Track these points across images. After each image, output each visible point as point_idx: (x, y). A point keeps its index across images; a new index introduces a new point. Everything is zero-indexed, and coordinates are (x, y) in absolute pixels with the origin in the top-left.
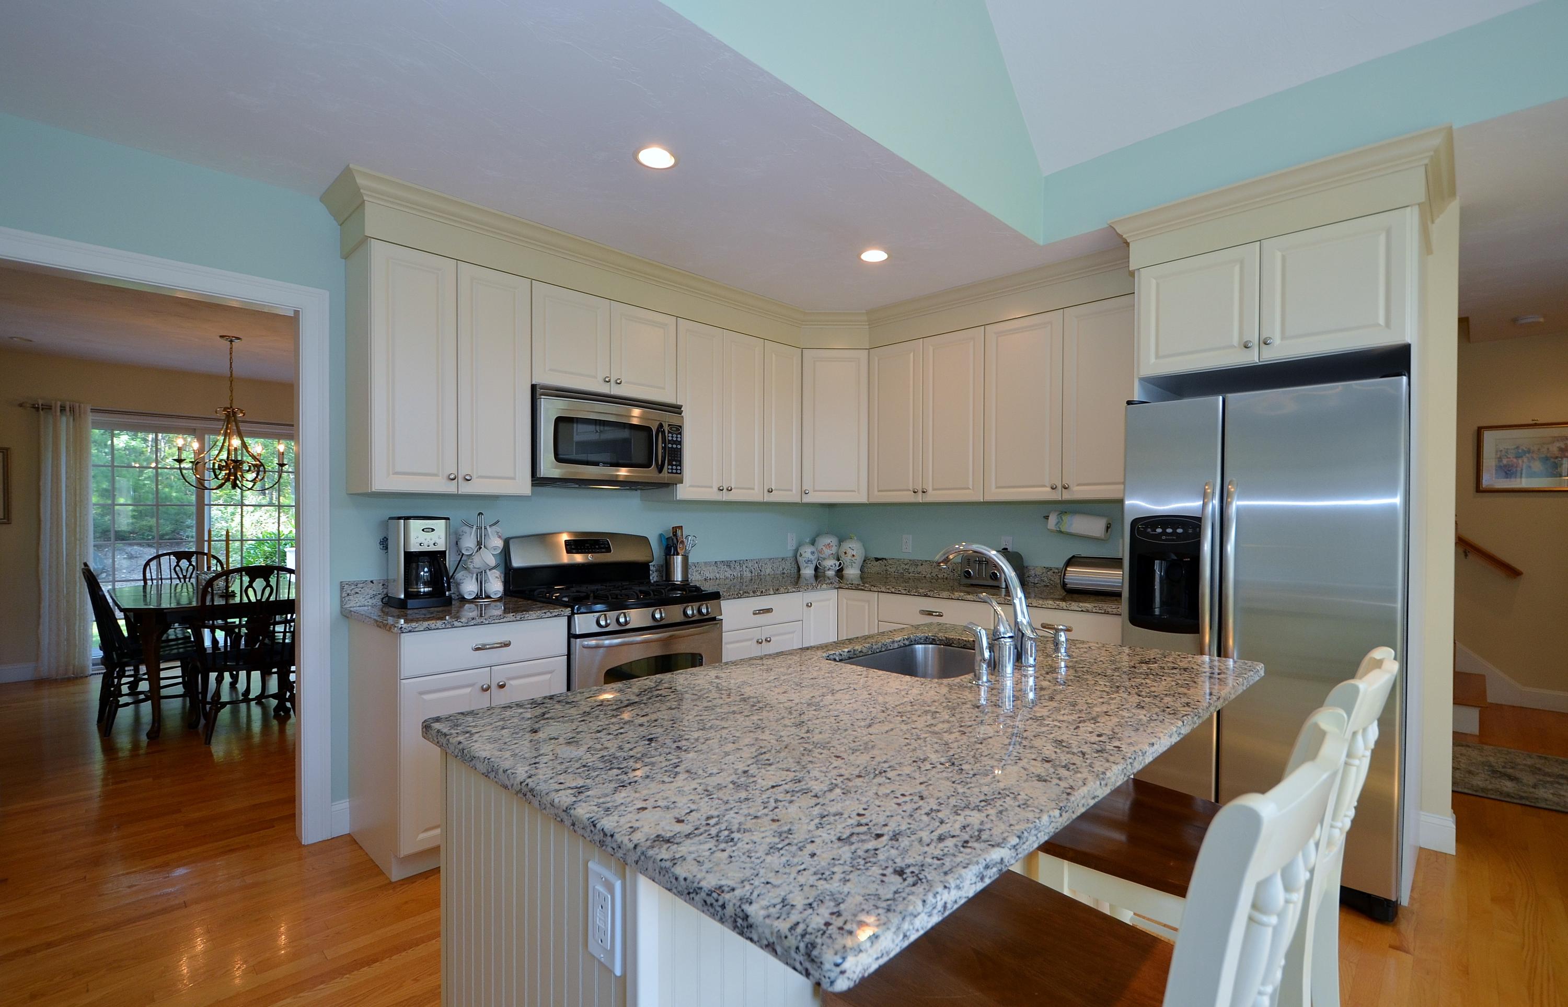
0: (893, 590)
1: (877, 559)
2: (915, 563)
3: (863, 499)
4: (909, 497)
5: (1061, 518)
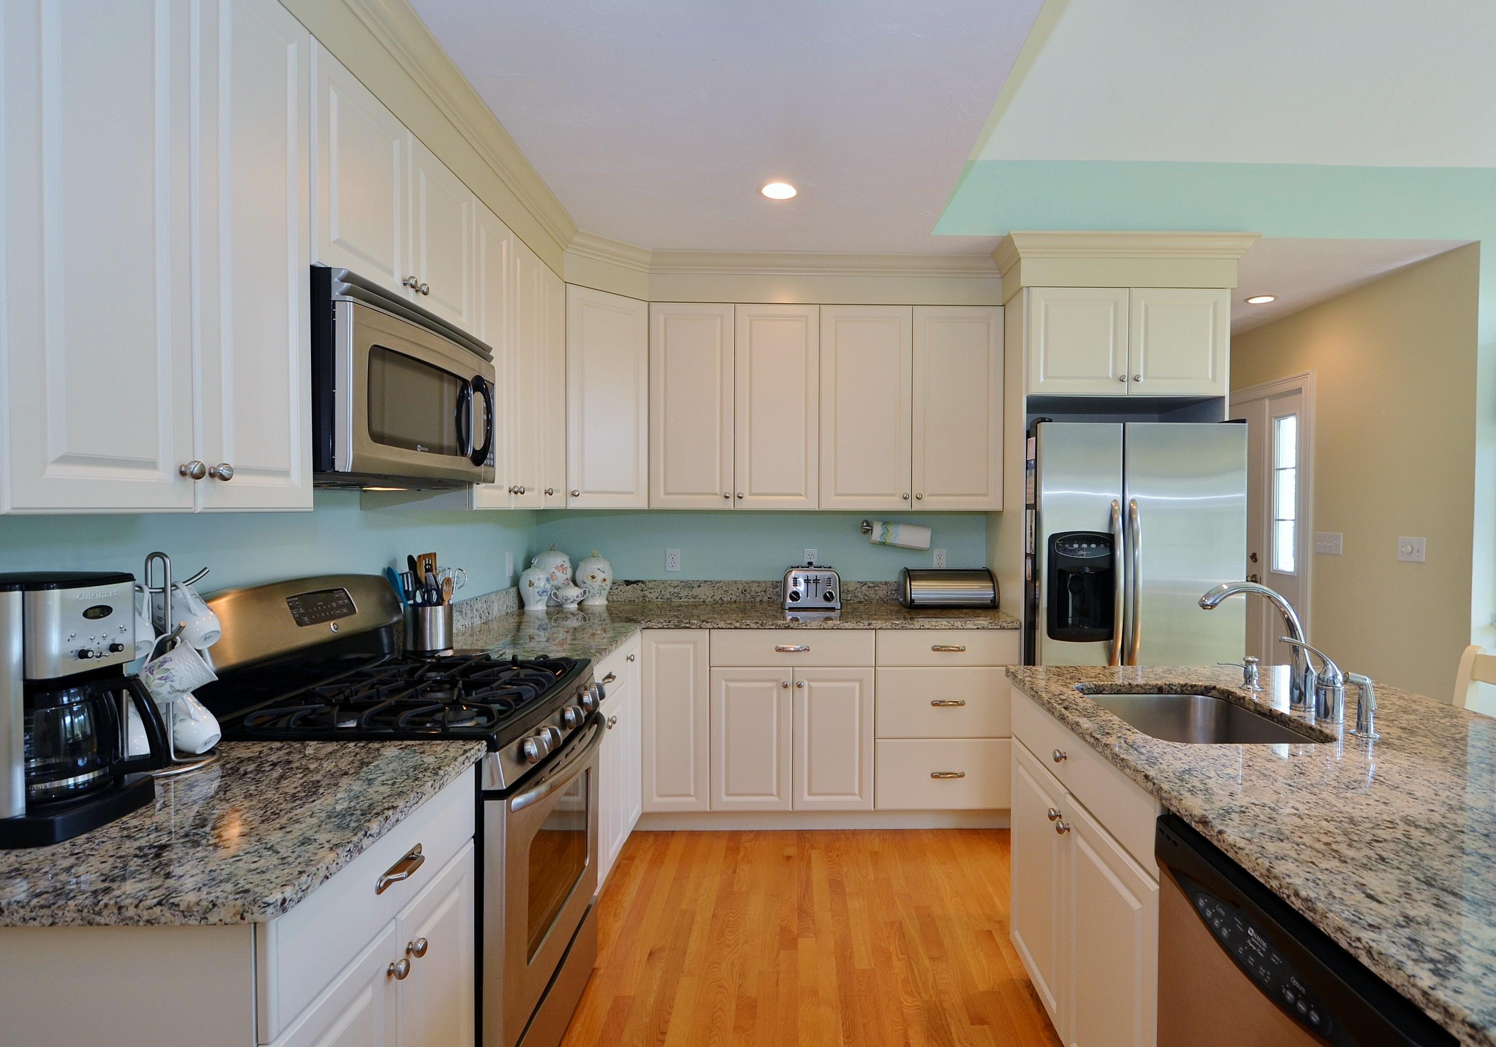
0: (738, 625)
1: (628, 583)
2: (689, 585)
3: (642, 505)
4: (716, 503)
5: (887, 529)
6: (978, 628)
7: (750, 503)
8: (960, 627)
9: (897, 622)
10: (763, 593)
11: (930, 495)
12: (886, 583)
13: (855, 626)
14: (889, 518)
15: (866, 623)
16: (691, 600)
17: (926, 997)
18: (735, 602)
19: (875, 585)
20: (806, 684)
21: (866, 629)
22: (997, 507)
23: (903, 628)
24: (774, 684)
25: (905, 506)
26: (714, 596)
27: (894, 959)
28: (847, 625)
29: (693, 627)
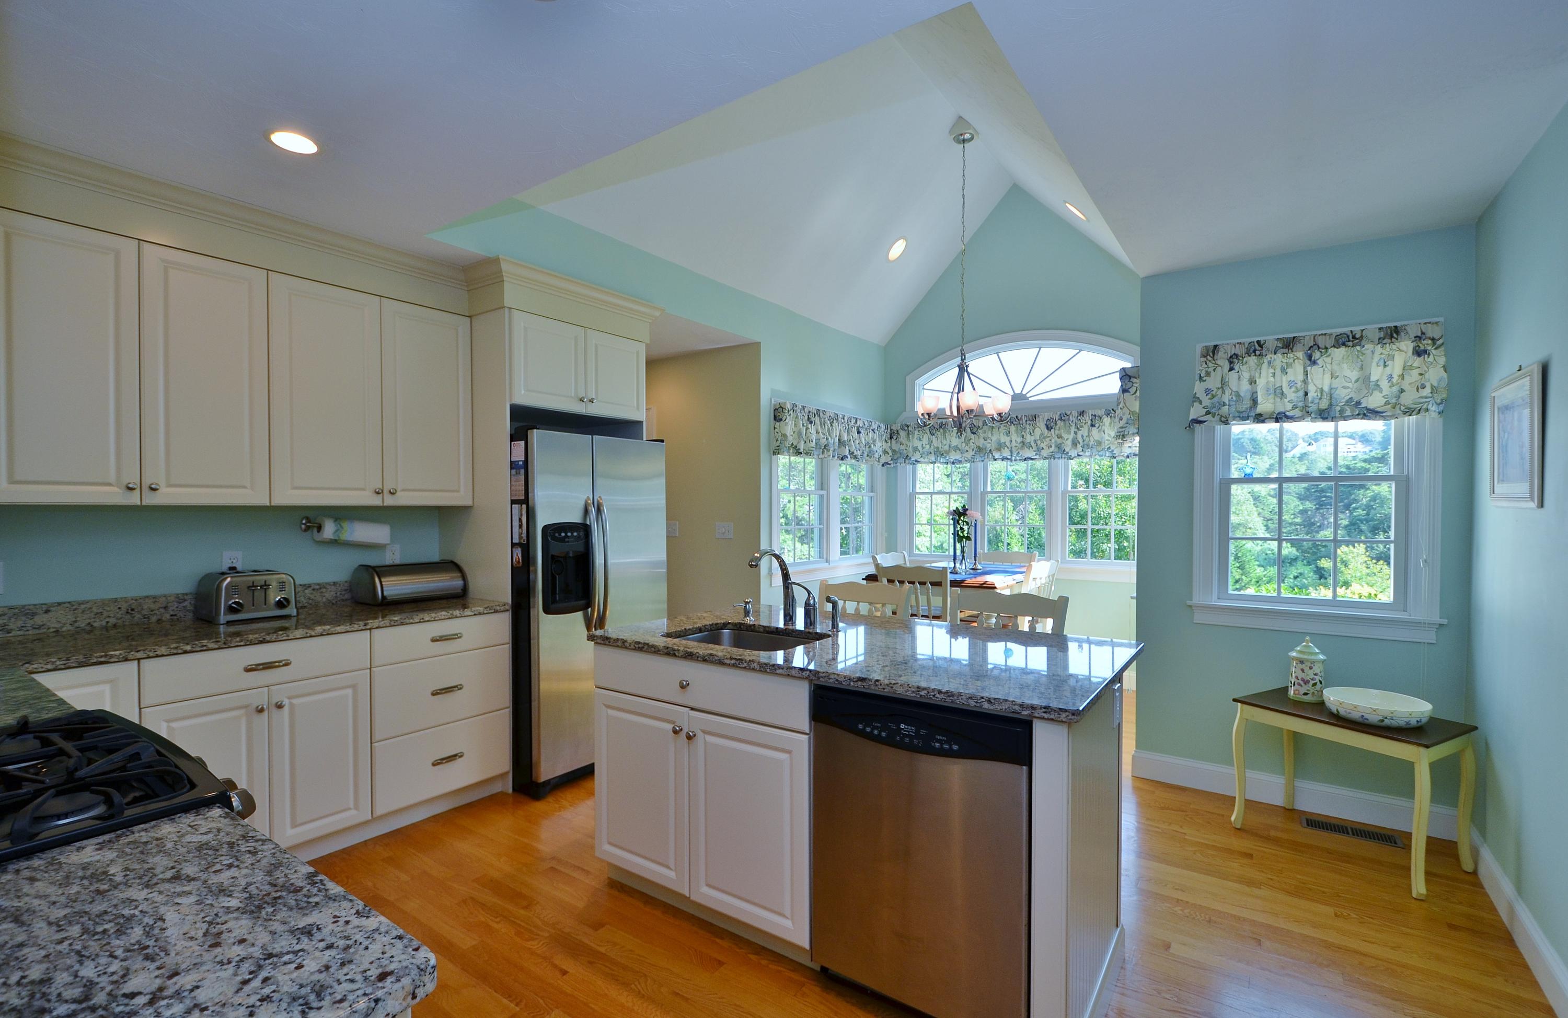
4: (114, 496)
5: (340, 525)
6: (475, 615)
7: (167, 496)
8: (458, 615)
9: (396, 619)
10: (162, 610)
11: (403, 490)
12: (335, 584)
13: (348, 628)
14: (342, 514)
15: (361, 623)
16: (30, 632)
17: (547, 935)
18: (115, 626)
19: (321, 587)
20: (286, 702)
21: (362, 630)
22: (469, 503)
23: (402, 624)
24: (242, 711)
25: (376, 501)
26: (76, 622)
27: (491, 923)
28: (339, 629)
29: (112, 660)
